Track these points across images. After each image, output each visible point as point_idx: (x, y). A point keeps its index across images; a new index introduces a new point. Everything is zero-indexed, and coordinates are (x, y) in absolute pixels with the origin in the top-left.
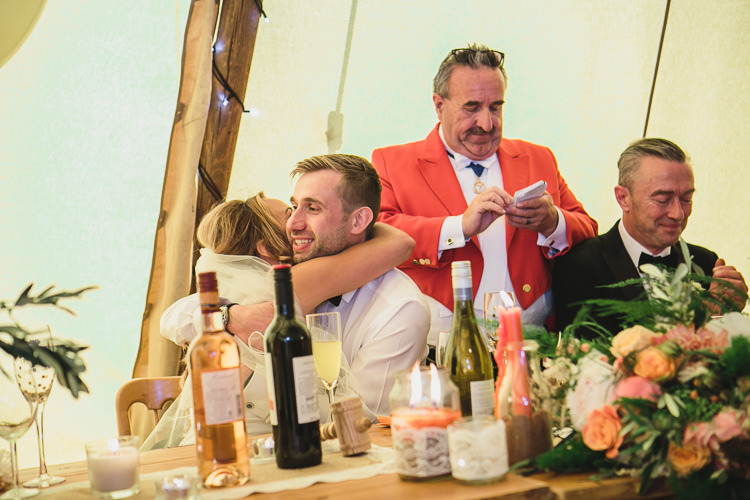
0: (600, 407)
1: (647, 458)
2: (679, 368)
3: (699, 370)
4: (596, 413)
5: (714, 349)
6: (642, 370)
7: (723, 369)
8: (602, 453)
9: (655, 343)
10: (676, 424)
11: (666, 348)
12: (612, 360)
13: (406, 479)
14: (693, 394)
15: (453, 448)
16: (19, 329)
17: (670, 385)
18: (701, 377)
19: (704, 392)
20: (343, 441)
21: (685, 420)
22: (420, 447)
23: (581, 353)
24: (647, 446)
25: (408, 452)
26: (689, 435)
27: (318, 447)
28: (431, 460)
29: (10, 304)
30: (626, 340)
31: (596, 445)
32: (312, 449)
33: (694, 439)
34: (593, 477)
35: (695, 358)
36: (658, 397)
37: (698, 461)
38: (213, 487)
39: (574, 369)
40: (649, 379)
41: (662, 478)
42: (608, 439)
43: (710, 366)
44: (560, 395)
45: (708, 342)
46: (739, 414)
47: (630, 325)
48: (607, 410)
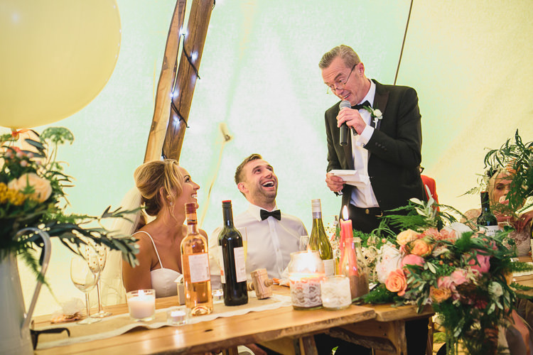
0: (394, 270)
1: (419, 295)
2: (433, 250)
3: (444, 250)
4: (392, 273)
5: (449, 240)
6: (415, 251)
7: (456, 249)
8: (396, 293)
9: (419, 238)
10: (434, 278)
11: (426, 240)
12: (398, 247)
13: (296, 309)
14: (441, 262)
15: (323, 291)
16: (104, 229)
17: (429, 258)
18: (444, 254)
19: (446, 261)
20: (258, 292)
21: (438, 275)
22: (306, 292)
23: (381, 244)
24: (421, 288)
25: (300, 294)
26: (440, 283)
27: (246, 294)
28: (312, 299)
29: (99, 217)
30: (405, 236)
31: (393, 290)
32: (243, 296)
33: (443, 285)
34: (392, 305)
35: (440, 245)
36: (423, 264)
37: (445, 296)
38: (194, 315)
39: (379, 252)
40: (418, 255)
41: (428, 305)
42: (399, 286)
43: (448, 248)
44: (372, 265)
45: (446, 236)
46: (464, 271)
47: (405, 229)
48: (398, 271)
